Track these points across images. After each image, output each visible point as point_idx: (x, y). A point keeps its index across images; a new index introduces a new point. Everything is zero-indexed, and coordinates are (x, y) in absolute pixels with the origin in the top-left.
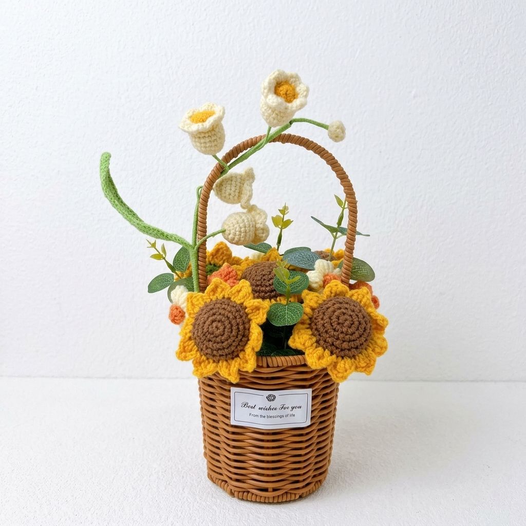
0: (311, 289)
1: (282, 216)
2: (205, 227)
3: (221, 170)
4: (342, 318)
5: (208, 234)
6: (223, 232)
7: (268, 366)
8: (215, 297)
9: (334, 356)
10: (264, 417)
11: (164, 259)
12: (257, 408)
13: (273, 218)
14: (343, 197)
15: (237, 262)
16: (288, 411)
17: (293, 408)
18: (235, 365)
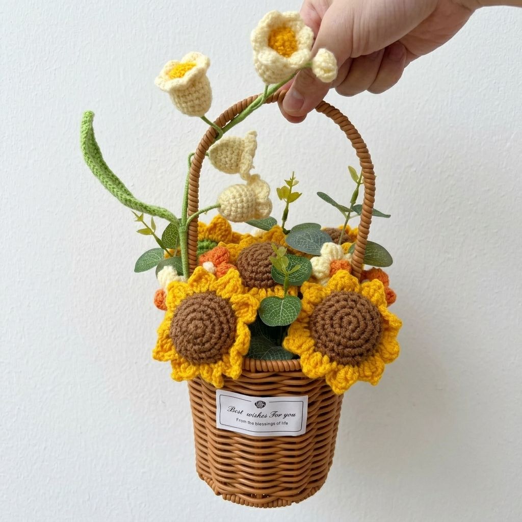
0: (314, 279)
1: (289, 187)
2: (197, 202)
3: (214, 135)
4: (346, 319)
5: (200, 209)
6: (219, 206)
7: (257, 372)
8: (199, 289)
9: (335, 364)
10: (253, 424)
11: (153, 234)
12: (244, 414)
13: (278, 189)
14: (359, 170)
15: (236, 239)
16: (281, 419)
17: (285, 416)
18: (217, 370)
